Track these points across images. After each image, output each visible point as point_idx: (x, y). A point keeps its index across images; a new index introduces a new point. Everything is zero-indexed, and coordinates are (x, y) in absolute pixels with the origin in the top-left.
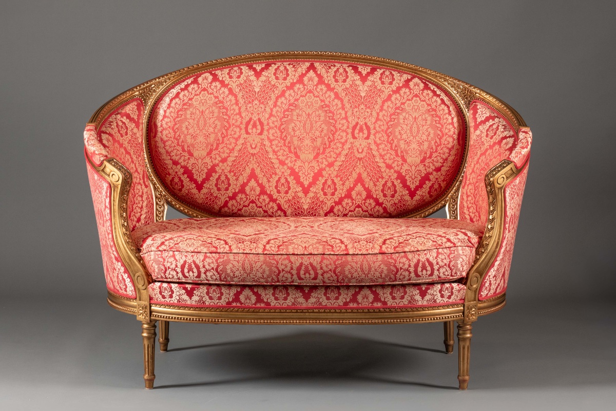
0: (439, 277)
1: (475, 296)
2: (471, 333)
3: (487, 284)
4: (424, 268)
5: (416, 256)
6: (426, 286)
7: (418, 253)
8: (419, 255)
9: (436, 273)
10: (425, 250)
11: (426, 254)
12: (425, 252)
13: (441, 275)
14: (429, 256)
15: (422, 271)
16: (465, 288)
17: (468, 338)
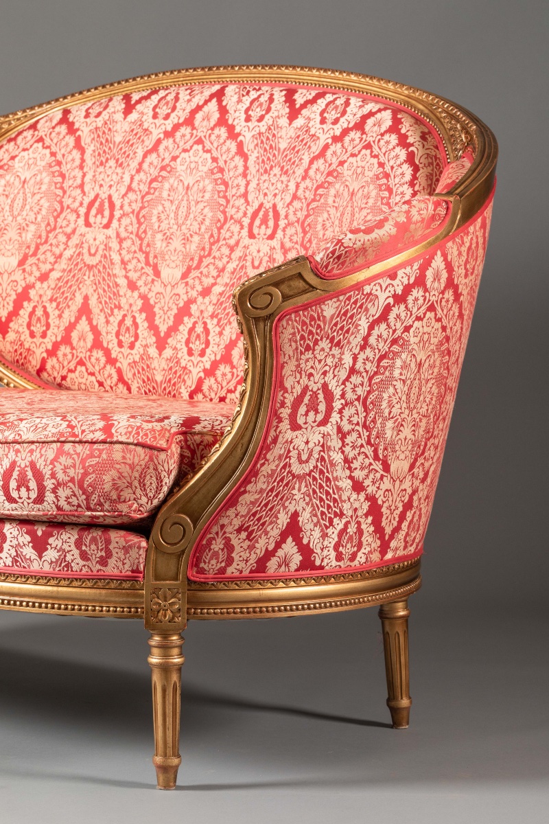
0: (59, 508)
1: (178, 569)
2: (181, 654)
3: (217, 545)
4: (23, 482)
5: (12, 455)
6: (44, 529)
7: (18, 446)
8: (17, 451)
9: (49, 497)
10: (33, 442)
11: (31, 451)
12: (33, 447)
13: (62, 503)
14: (39, 456)
15: (18, 489)
16: (144, 544)
17: (175, 664)
